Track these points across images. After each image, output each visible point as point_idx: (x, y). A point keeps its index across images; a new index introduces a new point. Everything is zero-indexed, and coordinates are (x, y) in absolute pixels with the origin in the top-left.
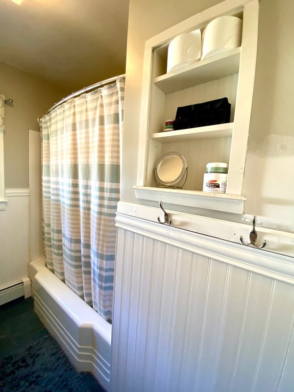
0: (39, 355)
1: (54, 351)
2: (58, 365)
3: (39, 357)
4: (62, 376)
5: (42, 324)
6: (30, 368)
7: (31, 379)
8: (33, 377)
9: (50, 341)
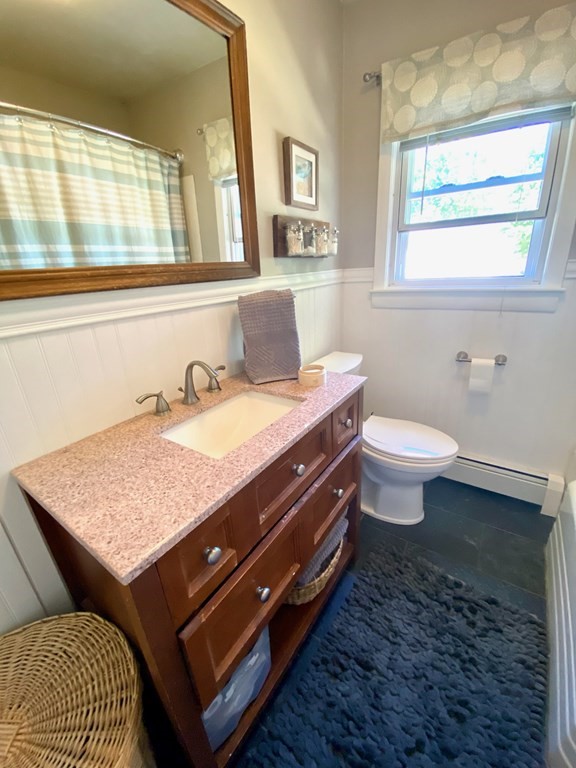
0: (500, 631)
1: (531, 661)
2: (519, 694)
3: (499, 634)
4: (511, 720)
5: (543, 588)
6: (473, 632)
7: (462, 649)
8: (467, 653)
9: (536, 633)
